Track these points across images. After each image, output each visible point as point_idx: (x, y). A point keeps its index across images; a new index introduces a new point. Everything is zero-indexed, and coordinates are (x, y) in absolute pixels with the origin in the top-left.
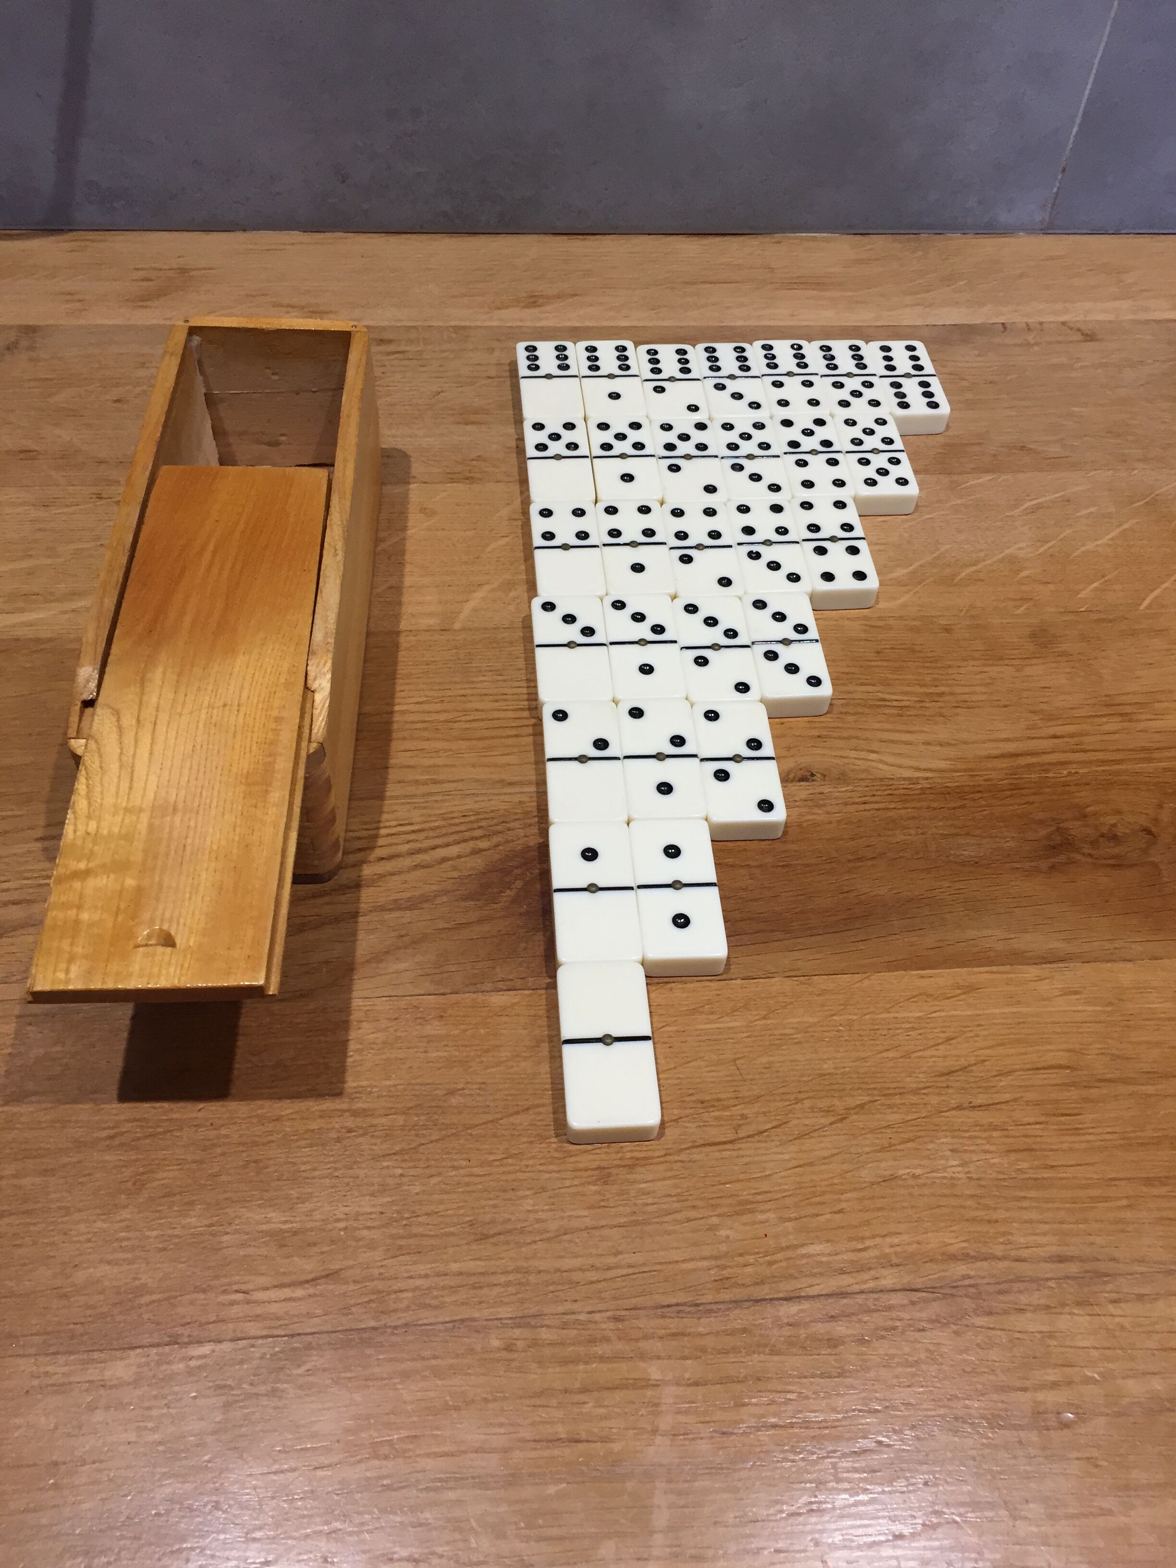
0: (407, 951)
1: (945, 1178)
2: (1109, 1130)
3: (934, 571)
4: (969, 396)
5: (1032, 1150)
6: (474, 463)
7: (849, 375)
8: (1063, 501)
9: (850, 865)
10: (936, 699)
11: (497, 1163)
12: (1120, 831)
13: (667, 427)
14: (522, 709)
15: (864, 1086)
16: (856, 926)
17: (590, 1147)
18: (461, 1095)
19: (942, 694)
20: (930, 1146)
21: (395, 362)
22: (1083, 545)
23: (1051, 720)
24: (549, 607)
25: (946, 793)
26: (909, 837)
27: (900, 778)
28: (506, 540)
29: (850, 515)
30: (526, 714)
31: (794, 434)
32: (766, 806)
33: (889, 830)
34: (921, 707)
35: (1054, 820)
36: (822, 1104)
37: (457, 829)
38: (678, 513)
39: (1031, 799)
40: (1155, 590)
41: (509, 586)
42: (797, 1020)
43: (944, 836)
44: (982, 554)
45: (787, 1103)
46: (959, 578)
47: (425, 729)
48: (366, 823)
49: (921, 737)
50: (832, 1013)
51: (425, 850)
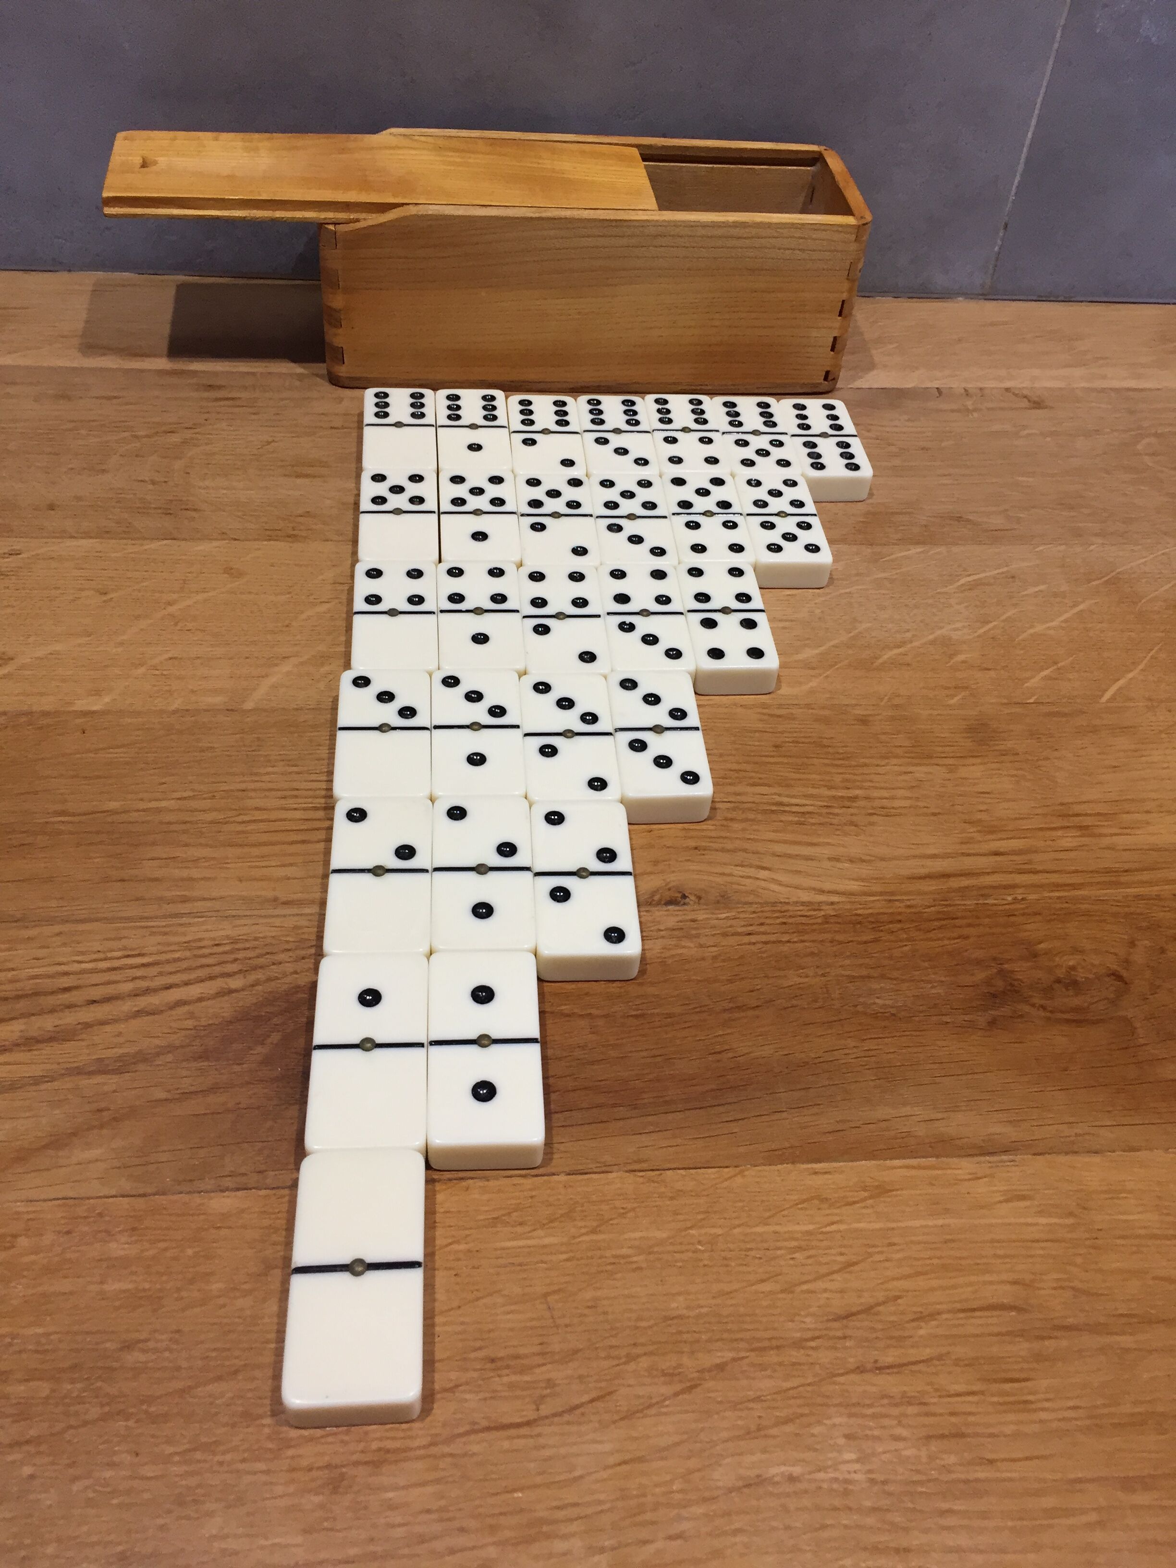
0: (105, 1131)
1: (836, 1480)
2: (1071, 1403)
3: (850, 652)
4: (897, 462)
5: (963, 1435)
6: (301, 519)
7: (756, 433)
8: (1006, 577)
9: (726, 1016)
10: (848, 804)
11: (177, 1458)
12: (1081, 975)
13: (534, 482)
14: (316, 809)
15: (725, 1336)
16: (729, 1100)
17: (319, 1432)
18: (144, 1351)
19: (855, 798)
20: (816, 1430)
21: (222, 409)
22: (1032, 627)
23: (991, 832)
24: (362, 682)
25: (856, 922)
26: (806, 980)
27: (797, 902)
28: (327, 606)
29: (748, 584)
30: (321, 814)
31: (686, 493)
32: (615, 935)
33: (779, 969)
34: (827, 813)
35: (995, 959)
36: (668, 1362)
37: (204, 961)
38: (537, 577)
39: (966, 931)
40: (1119, 680)
41: (323, 658)
42: (637, 1235)
43: (852, 979)
44: (909, 635)
45: (616, 1362)
46: (880, 661)
47: (186, 832)
48: (82, 953)
49: (827, 851)
50: (689, 1224)
51: (155, 990)
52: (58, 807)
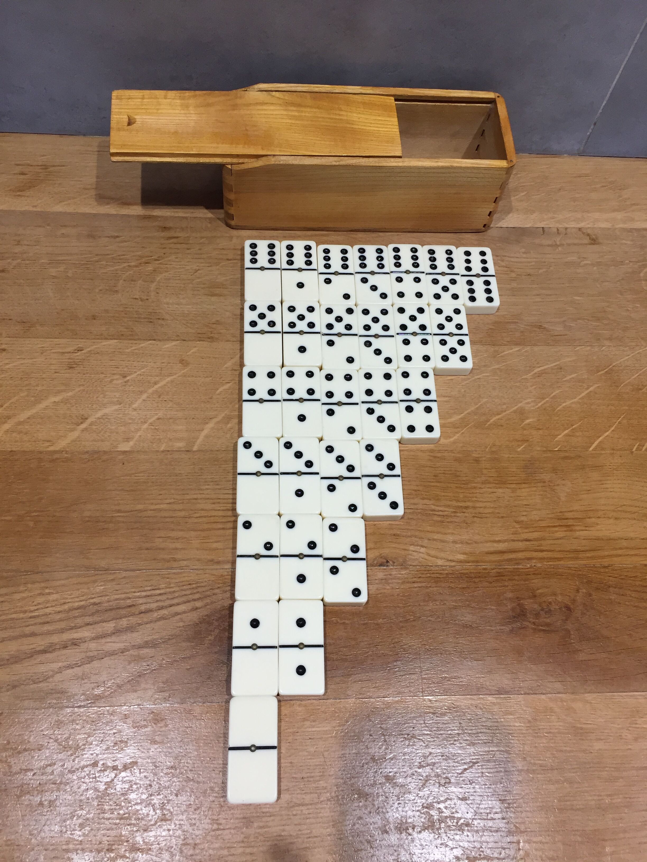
3: (475, 417)
6: (215, 326)
7: (443, 274)
8: (558, 369)
9: (400, 625)
10: (464, 510)
12: (553, 606)
13: (330, 311)
19: (467, 508)
21: (172, 246)
22: (564, 402)
23: (526, 528)
24: (248, 445)
25: (461, 576)
27: (436, 566)
28: (229, 385)
29: (430, 383)
31: (404, 319)
32: (356, 592)
33: (425, 601)
34: (455, 516)
35: (517, 598)
37: (185, 593)
38: (329, 377)
39: (507, 583)
40: (600, 436)
43: (455, 608)
44: (505, 406)
46: (489, 423)
47: (172, 522)
51: (166, 607)
52: (117, 508)
